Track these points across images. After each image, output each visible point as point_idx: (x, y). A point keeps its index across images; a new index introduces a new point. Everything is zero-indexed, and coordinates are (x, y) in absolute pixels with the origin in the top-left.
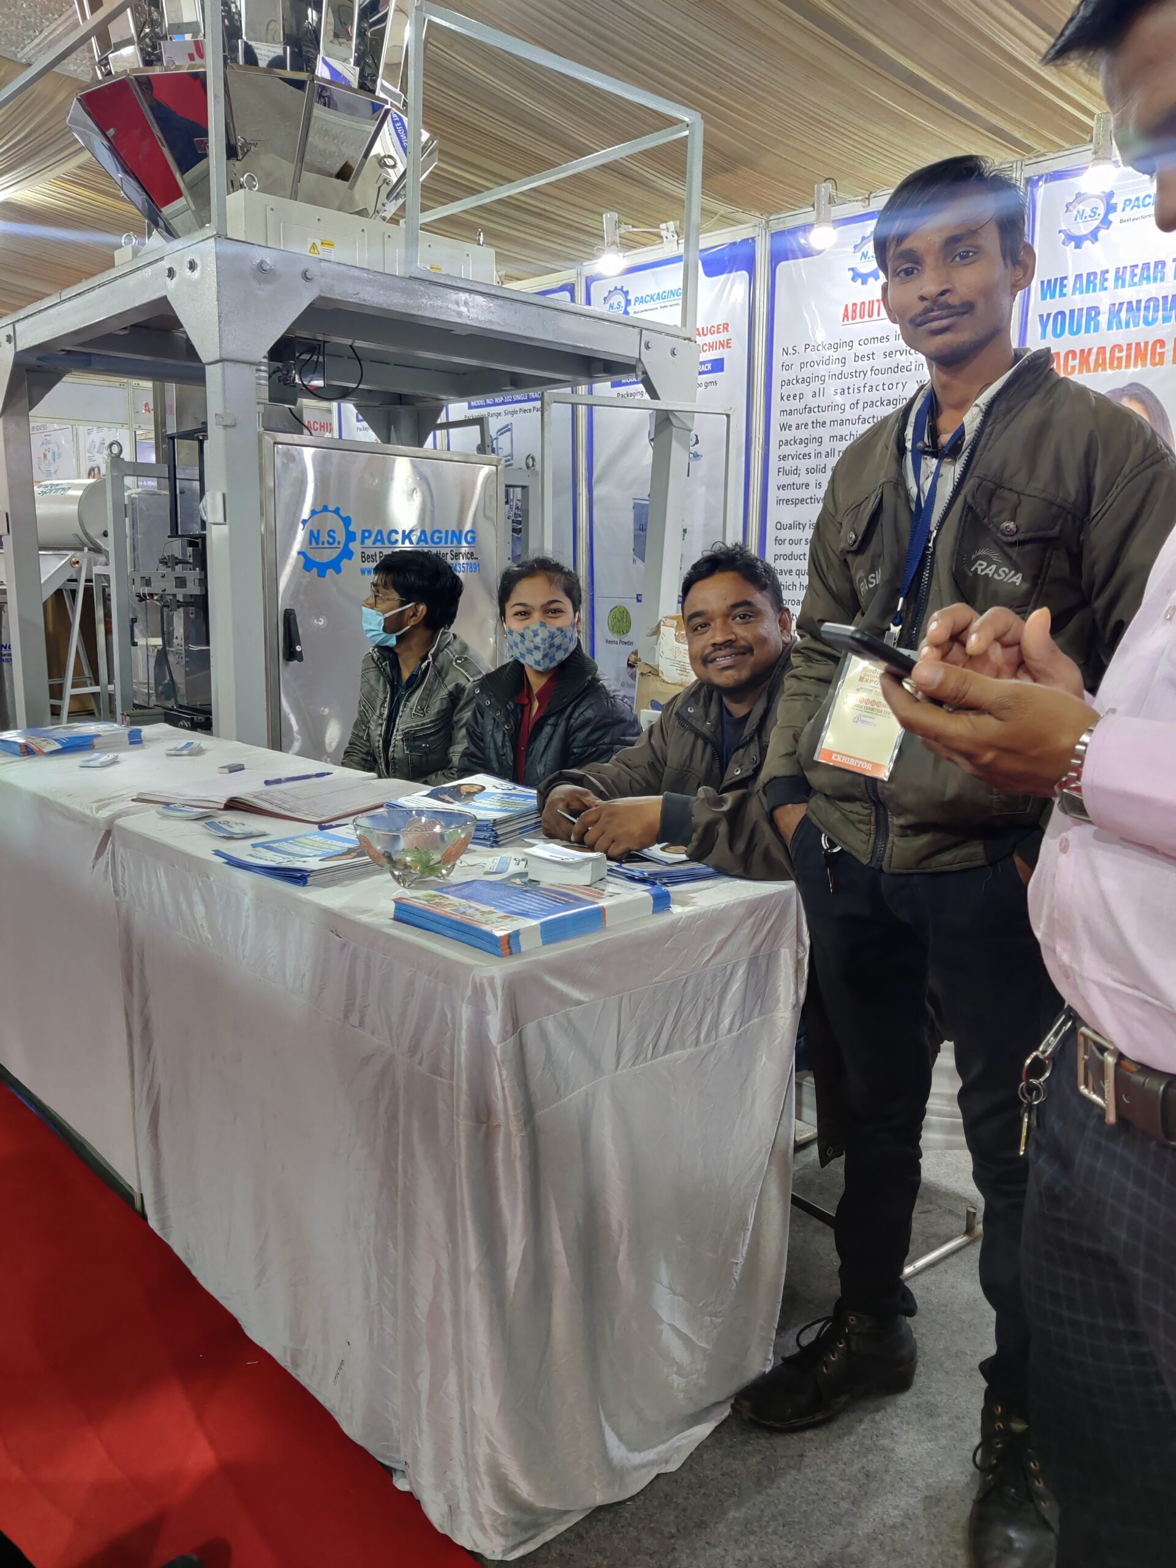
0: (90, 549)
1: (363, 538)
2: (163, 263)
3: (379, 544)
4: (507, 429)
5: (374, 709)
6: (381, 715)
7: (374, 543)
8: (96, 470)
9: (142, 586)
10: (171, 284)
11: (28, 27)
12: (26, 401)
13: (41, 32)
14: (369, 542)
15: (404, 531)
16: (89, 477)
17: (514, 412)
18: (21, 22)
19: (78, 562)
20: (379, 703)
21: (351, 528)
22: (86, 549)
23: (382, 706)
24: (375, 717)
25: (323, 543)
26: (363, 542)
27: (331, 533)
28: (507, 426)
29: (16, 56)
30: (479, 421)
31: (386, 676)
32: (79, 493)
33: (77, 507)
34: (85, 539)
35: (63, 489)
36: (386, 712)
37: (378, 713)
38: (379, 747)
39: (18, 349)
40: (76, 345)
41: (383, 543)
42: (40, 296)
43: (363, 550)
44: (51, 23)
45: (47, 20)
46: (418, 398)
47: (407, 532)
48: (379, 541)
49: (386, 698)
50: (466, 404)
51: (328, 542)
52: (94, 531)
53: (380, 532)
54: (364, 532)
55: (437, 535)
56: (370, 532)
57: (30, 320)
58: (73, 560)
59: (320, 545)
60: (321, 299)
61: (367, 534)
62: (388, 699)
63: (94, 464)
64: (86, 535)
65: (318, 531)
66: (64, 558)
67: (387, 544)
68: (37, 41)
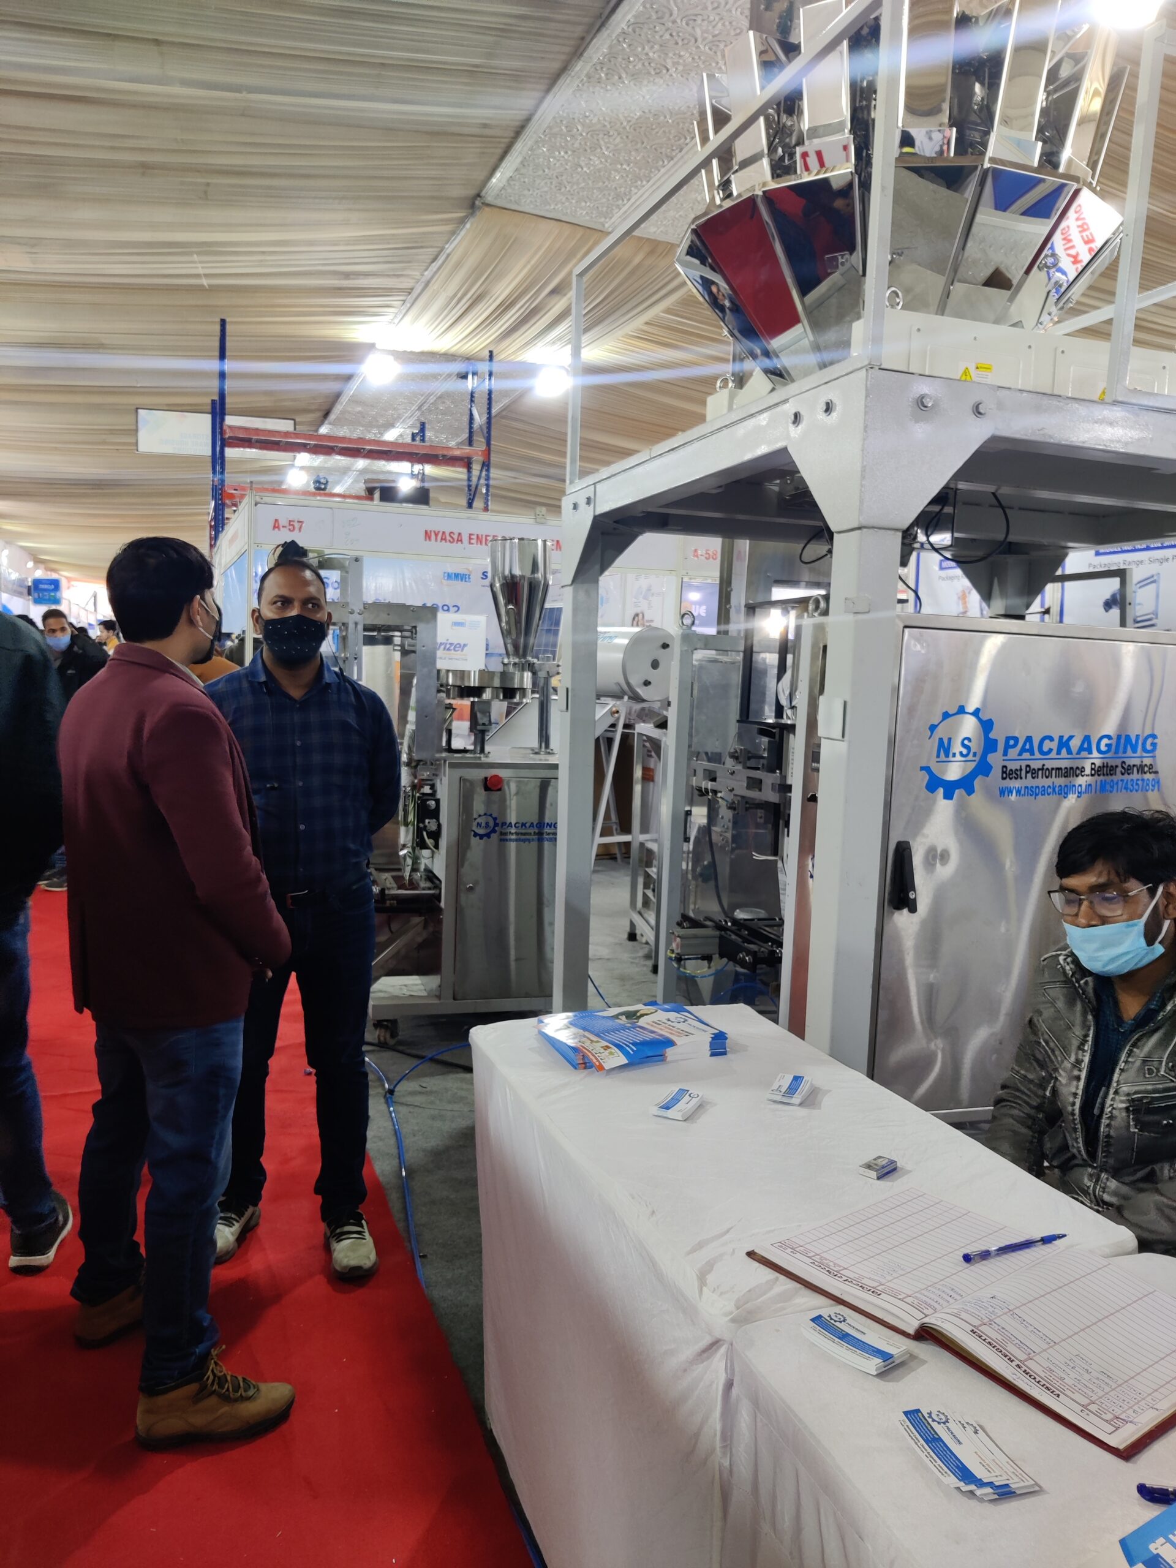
0: (630, 698)
1: (1007, 747)
2: (787, 406)
3: (1026, 755)
4: (1151, 580)
5: (1066, 1049)
6: (1079, 1062)
7: (1020, 754)
8: (640, 616)
9: (705, 779)
10: (795, 432)
11: (618, 197)
12: (597, 567)
13: (629, 200)
14: (1013, 753)
15: (1061, 737)
16: (632, 625)
17: (1162, 561)
18: (612, 194)
19: (617, 712)
20: (1075, 1043)
21: (992, 735)
22: (626, 698)
23: (1080, 1047)
24: (1067, 1065)
25: (954, 755)
26: (1005, 753)
27: (966, 742)
28: (1153, 576)
29: (604, 226)
30: (1121, 574)
31: (1086, 1002)
32: (626, 641)
33: (621, 656)
34: (625, 687)
35: (610, 637)
36: (1087, 1059)
37: (1073, 1059)
38: (1073, 1114)
39: (597, 513)
40: (660, 507)
41: (1032, 754)
42: (628, 453)
43: (1005, 763)
44: (639, 190)
45: (636, 187)
46: (1039, 547)
47: (1065, 739)
48: (1027, 751)
49: (1086, 1036)
50: (1093, 552)
51: (961, 754)
52: (636, 681)
53: (1029, 739)
54: (1008, 739)
55: (1105, 741)
56: (1016, 739)
57: (613, 479)
58: (614, 709)
59: (951, 758)
60: (994, 439)
61: (1012, 742)
62: (1090, 1039)
63: (638, 610)
64: (628, 684)
65: (950, 739)
66: (604, 708)
67: (1037, 755)
68: (624, 209)
